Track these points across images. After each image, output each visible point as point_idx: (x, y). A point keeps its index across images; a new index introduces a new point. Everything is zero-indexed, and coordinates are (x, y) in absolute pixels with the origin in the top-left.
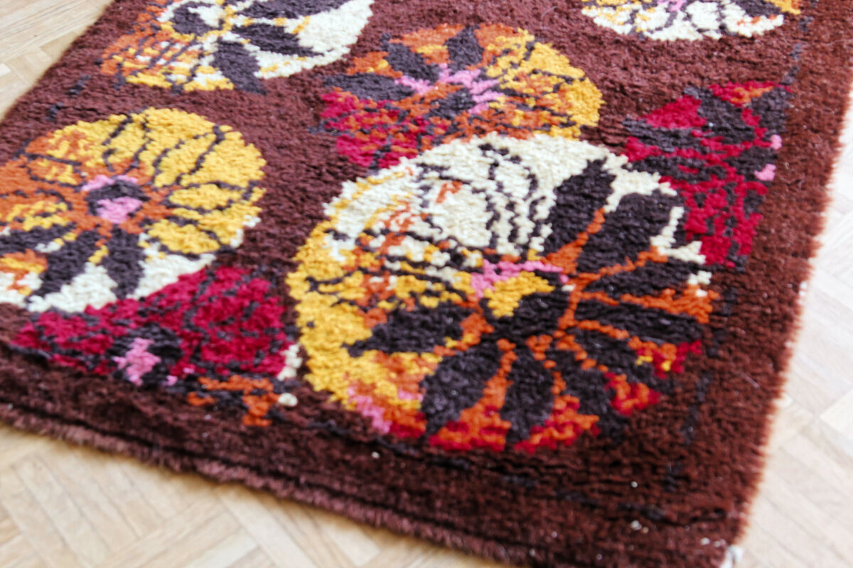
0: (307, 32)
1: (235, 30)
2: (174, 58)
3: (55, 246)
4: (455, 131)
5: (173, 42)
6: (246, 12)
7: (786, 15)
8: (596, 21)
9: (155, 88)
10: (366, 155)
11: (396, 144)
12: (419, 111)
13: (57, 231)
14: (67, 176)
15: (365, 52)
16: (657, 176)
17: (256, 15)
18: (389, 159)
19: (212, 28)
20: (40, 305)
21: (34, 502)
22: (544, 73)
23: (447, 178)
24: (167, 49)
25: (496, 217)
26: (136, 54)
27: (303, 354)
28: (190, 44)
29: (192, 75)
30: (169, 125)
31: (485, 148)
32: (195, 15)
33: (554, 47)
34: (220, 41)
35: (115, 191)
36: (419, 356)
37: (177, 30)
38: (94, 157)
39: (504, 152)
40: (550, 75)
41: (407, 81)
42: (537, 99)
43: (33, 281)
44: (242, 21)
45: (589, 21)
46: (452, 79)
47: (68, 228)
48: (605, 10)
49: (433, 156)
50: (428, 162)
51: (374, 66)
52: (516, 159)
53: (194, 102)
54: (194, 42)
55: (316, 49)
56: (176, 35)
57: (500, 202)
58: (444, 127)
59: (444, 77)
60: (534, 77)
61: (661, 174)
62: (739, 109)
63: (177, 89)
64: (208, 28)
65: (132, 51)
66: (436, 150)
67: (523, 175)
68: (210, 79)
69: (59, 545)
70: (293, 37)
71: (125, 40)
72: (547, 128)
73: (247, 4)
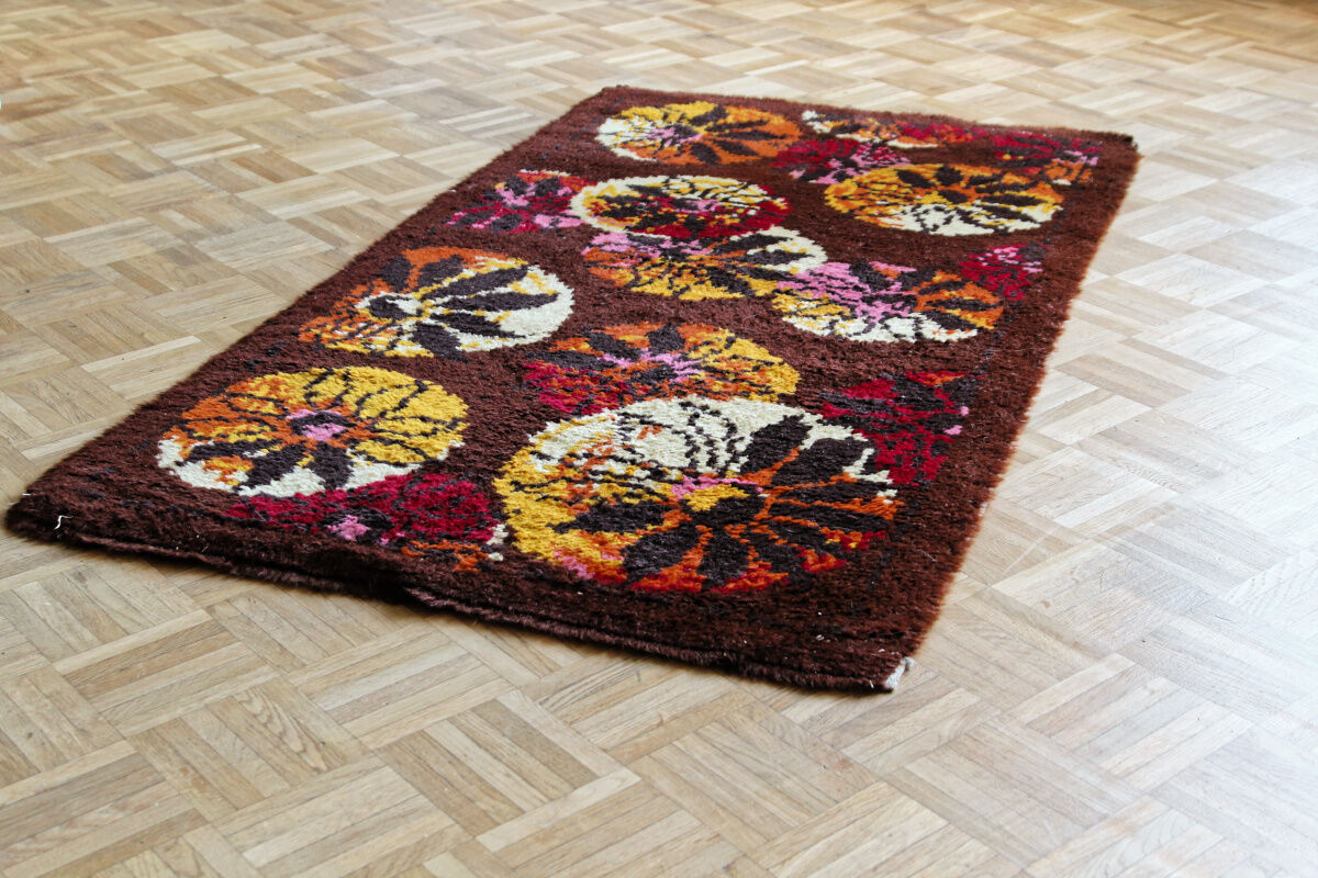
0: (507, 322)
1: (434, 316)
2: (373, 334)
3: (262, 453)
4: (657, 393)
5: (370, 324)
6: (445, 305)
7: (980, 329)
8: (796, 326)
9: (355, 352)
10: (569, 405)
11: (599, 399)
12: (619, 378)
13: (259, 444)
14: (269, 408)
15: (568, 337)
16: (850, 429)
17: (455, 307)
18: (590, 408)
19: (411, 316)
20: (247, 492)
21: (249, 622)
22: (744, 359)
23: (649, 423)
24: (365, 328)
25: (697, 449)
26: (333, 330)
27: (509, 529)
28: (388, 325)
29: (392, 345)
30: (371, 377)
31: (685, 405)
32: (393, 305)
33: (753, 341)
34: (418, 324)
35: (320, 419)
36: (622, 534)
37: (373, 315)
38: (297, 396)
39: (704, 408)
40: (749, 360)
41: (608, 358)
42: (737, 374)
43: (240, 476)
44: (441, 311)
45: (791, 326)
46: (653, 358)
47: (274, 442)
48: (805, 319)
49: (634, 408)
50: (629, 411)
51: (575, 345)
52: (716, 413)
53: (397, 364)
54: (393, 324)
55: (517, 333)
56: (374, 319)
57: (699, 440)
58: (645, 390)
59: (646, 357)
60: (734, 360)
61: (854, 427)
62: (931, 389)
63: (377, 355)
64: (405, 315)
65: (329, 327)
66: (637, 404)
67: (722, 424)
68: (407, 349)
69: (278, 649)
70: (496, 325)
71: (320, 320)
72: (746, 395)
73: (446, 299)
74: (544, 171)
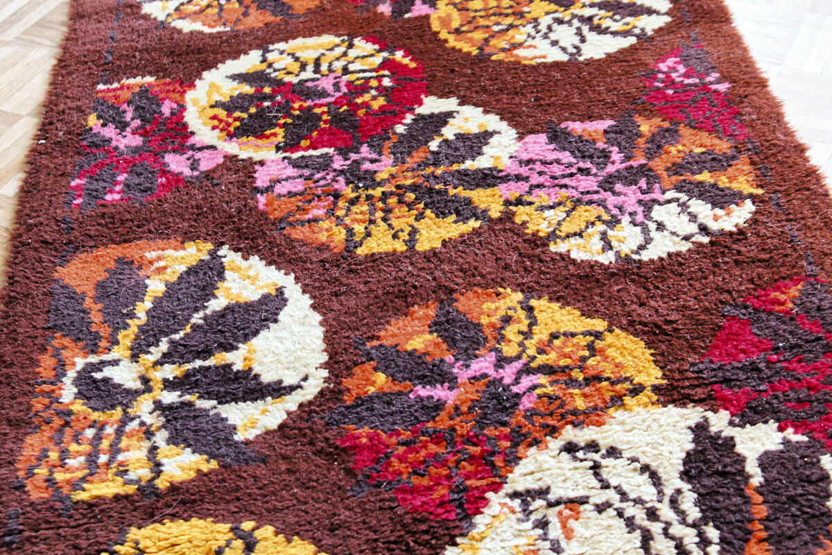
0: (261, 364)
1: (168, 385)
2: (114, 450)
4: (523, 439)
5: (99, 427)
6: (166, 358)
7: (753, 197)
8: (573, 255)
9: (117, 498)
10: (442, 504)
11: (468, 477)
12: (465, 427)
15: (348, 368)
16: (773, 425)
17: (183, 359)
18: (476, 503)
19: (137, 393)
22: (565, 334)
23: (558, 503)
24: (98, 438)
26: (62, 459)
28: (123, 422)
29: (157, 468)
30: (173, 545)
31: (570, 448)
32: (106, 381)
33: (551, 300)
34: (158, 405)
37: (95, 409)
39: (594, 447)
40: (573, 335)
41: (423, 391)
42: (582, 369)
44: (170, 371)
45: (565, 257)
46: (470, 373)
48: (572, 240)
49: (519, 479)
50: (520, 487)
51: (372, 384)
52: (613, 452)
54: (127, 418)
55: (288, 382)
56: (97, 416)
57: (640, 515)
58: (506, 437)
59: (463, 375)
60: (557, 342)
61: (778, 420)
62: (790, 317)
63: (147, 490)
64: (132, 395)
65: (54, 455)
66: (519, 469)
67: (635, 470)
68: (178, 463)
70: (247, 375)
71: (33, 444)
72: (617, 401)
73: (164, 346)
74: (125, 81)
